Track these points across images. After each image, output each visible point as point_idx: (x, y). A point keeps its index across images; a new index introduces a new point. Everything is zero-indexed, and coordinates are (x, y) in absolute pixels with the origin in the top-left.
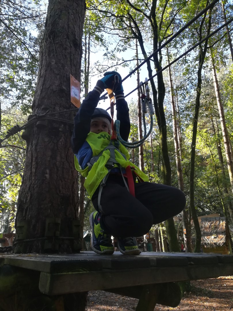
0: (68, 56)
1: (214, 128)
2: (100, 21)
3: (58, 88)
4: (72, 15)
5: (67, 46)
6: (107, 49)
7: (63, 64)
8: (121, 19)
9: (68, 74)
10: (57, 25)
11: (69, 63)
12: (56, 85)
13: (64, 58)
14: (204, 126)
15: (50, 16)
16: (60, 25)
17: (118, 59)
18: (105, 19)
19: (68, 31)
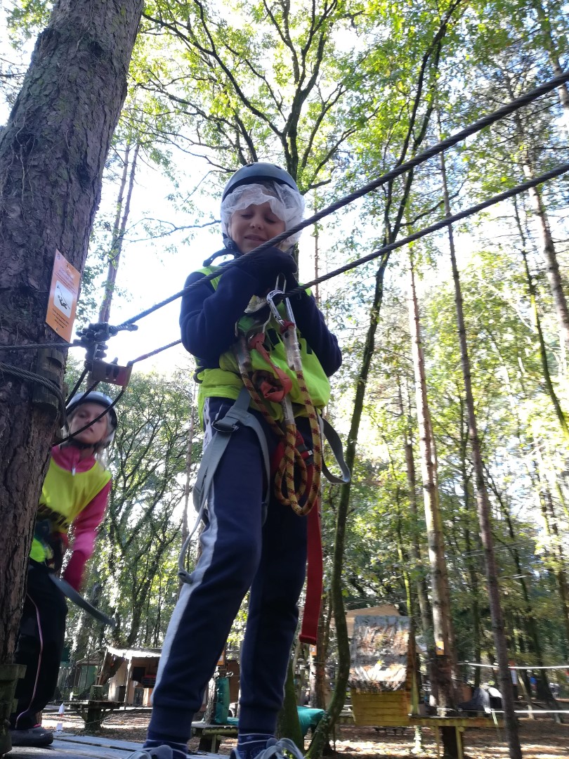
0: (58, 204)
1: (401, 401)
2: (168, 119)
3: (14, 281)
4: (86, 106)
5: (59, 179)
6: (177, 186)
7: (40, 221)
8: (218, 124)
9: (50, 247)
10: (41, 122)
11: (58, 220)
12: (12, 272)
13: (47, 206)
14: (380, 392)
15: (29, 95)
16: (49, 123)
17: (200, 212)
18: (180, 116)
19: (69, 142)
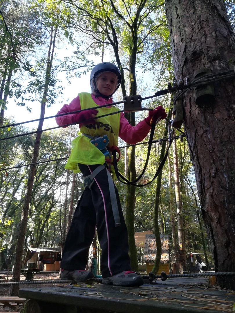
6: (78, 48)
17: (87, 60)
